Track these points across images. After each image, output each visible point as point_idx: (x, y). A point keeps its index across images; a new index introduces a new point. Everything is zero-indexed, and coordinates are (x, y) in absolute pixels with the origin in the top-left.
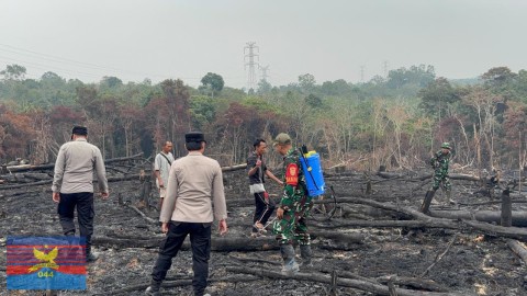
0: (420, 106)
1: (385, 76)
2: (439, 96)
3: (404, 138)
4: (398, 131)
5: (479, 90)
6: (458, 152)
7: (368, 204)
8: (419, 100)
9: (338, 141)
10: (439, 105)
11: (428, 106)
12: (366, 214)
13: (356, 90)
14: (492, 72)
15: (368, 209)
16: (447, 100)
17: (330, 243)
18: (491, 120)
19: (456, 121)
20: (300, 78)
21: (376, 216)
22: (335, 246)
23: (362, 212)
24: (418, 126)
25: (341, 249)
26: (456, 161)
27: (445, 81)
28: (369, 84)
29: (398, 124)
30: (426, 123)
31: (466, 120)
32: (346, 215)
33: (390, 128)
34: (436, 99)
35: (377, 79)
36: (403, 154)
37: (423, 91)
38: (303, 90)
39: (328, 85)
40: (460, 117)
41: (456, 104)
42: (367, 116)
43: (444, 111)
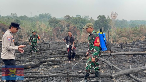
0: (49, 24)
1: (38, 16)
2: (53, 22)
3: (45, 33)
4: (43, 31)
5: (63, 21)
6: (59, 37)
7: (57, 50)
8: (48, 23)
9: (26, 33)
10: (54, 24)
11: (51, 24)
12: (57, 53)
13: (30, 19)
14: (66, 16)
15: (57, 52)
16: (56, 23)
17: (51, 63)
18: (66, 29)
19: (58, 29)
20: (12, 14)
21: (60, 54)
22: (53, 64)
23: (56, 53)
24: (48, 30)
25: (55, 65)
26: (58, 39)
27: (55, 18)
28: (34, 17)
29: (43, 29)
30: (51, 29)
31: (60, 28)
32: (51, 54)
33: (41, 30)
34: (53, 23)
35: (36, 16)
36: (45, 37)
37: (49, 20)
38: (13, 18)
39: (21, 17)
40: (59, 27)
41: (58, 24)
42: (34, 26)
43: (55, 26)
